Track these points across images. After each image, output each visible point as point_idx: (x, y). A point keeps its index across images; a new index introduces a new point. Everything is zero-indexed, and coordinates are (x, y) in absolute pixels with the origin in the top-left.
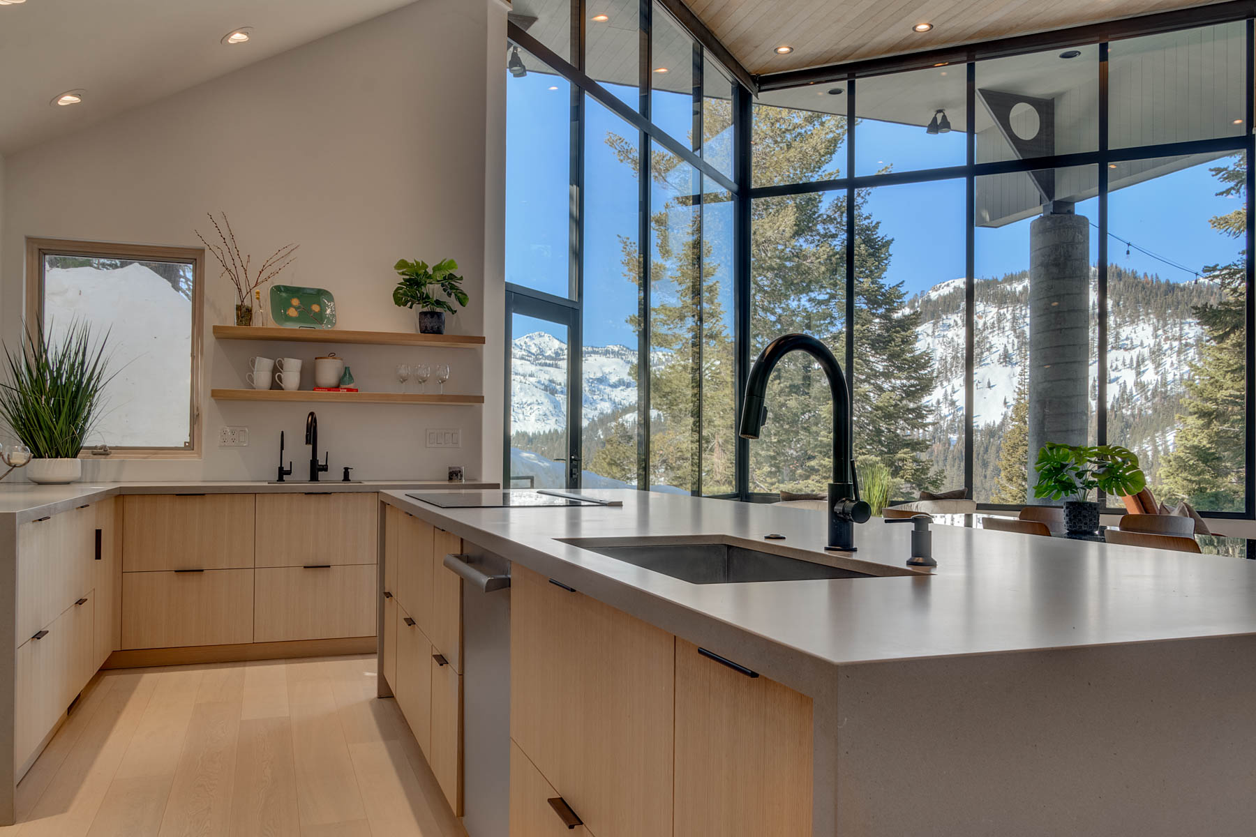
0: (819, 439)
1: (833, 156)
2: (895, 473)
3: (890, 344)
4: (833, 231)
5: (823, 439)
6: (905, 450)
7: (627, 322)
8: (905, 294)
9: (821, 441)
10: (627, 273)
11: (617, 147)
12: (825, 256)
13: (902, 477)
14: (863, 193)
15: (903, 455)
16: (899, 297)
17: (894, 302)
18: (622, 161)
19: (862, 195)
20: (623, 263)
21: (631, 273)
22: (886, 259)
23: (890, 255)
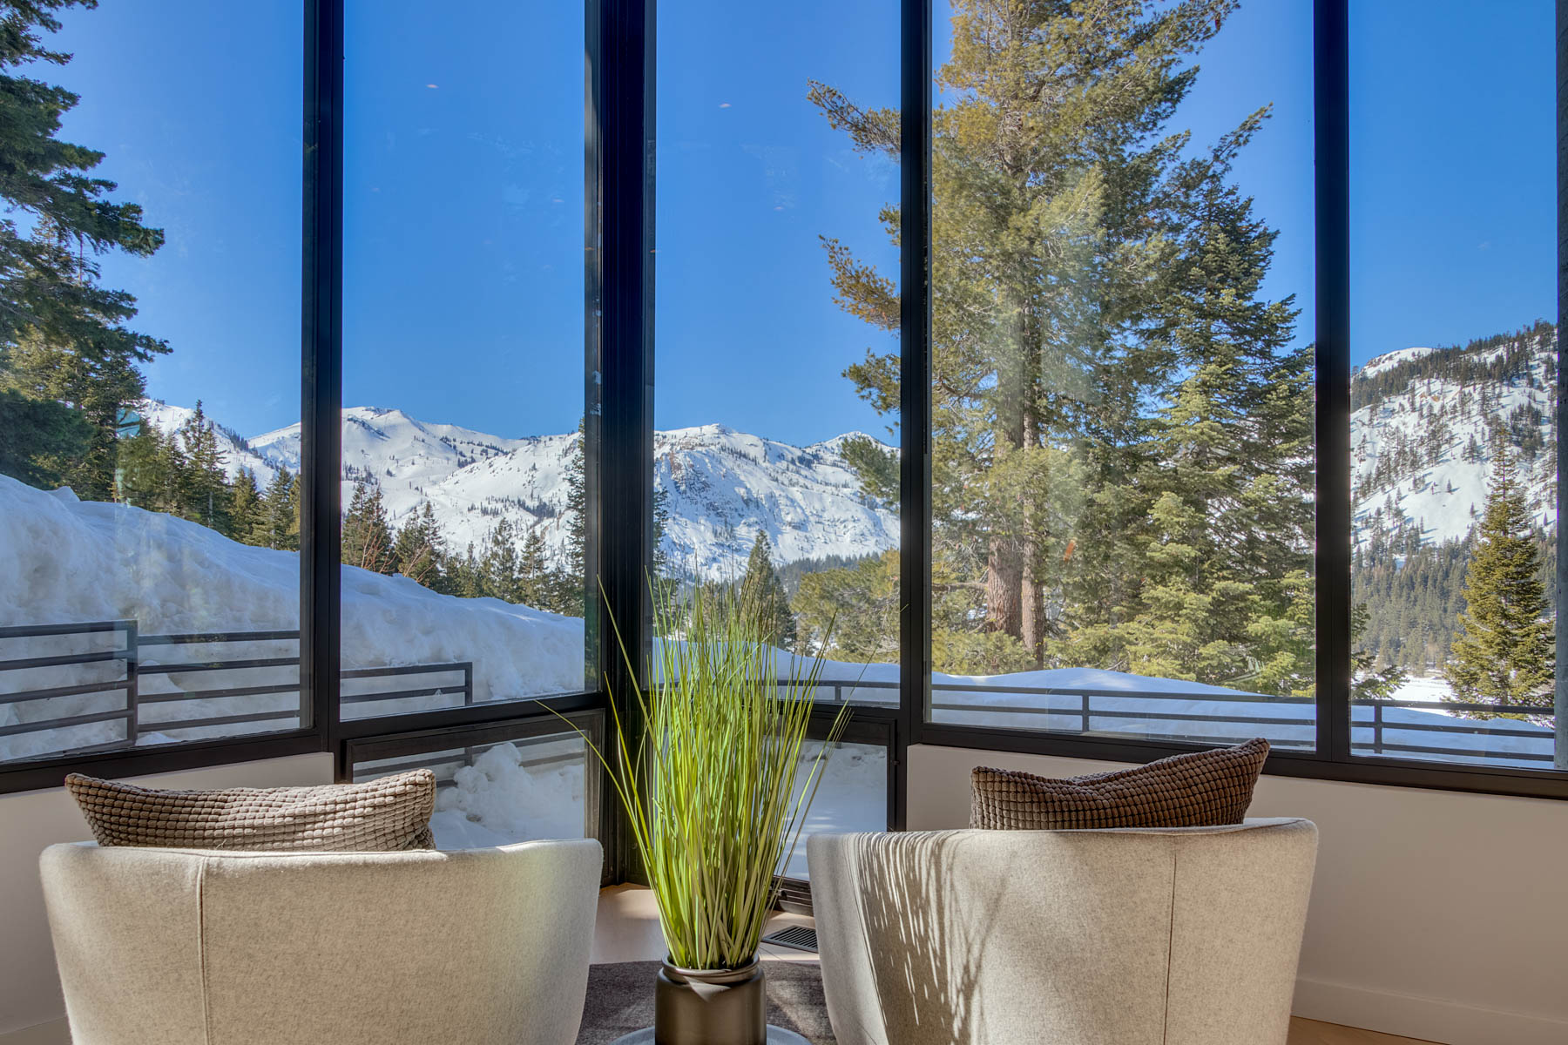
0: (1148, 554)
1: (1178, 106)
2: (1278, 612)
3: (1269, 396)
4: (1175, 219)
5: (1154, 554)
6: (1296, 572)
7: (844, 375)
8: (1295, 314)
9: (1151, 558)
10: (840, 298)
11: (826, 104)
12: (1157, 255)
13: (1291, 618)
14: (1225, 155)
15: (1292, 580)
16: (1285, 320)
17: (1277, 328)
18: (834, 127)
19: (1221, 158)
20: (833, 283)
21: (845, 298)
22: (1263, 260)
23: (1272, 253)
